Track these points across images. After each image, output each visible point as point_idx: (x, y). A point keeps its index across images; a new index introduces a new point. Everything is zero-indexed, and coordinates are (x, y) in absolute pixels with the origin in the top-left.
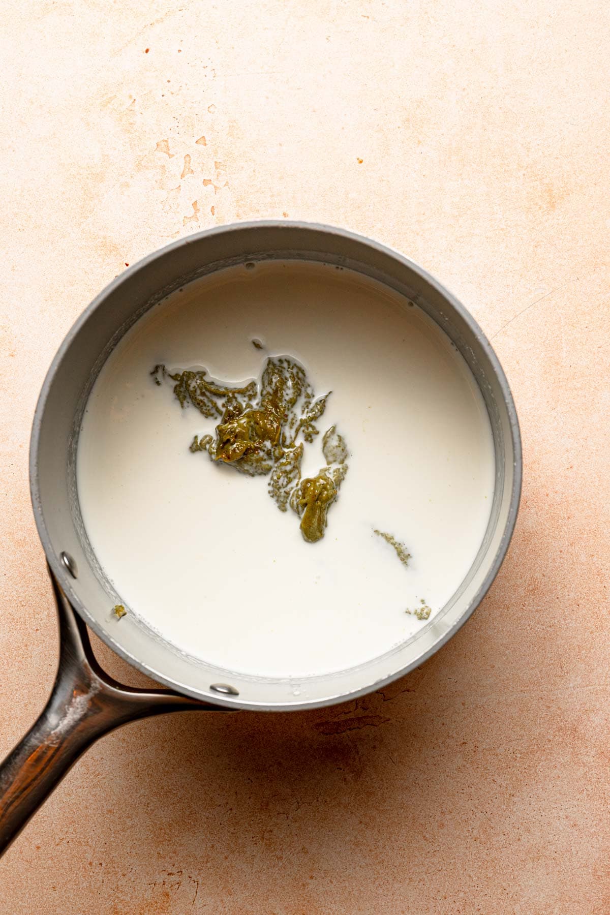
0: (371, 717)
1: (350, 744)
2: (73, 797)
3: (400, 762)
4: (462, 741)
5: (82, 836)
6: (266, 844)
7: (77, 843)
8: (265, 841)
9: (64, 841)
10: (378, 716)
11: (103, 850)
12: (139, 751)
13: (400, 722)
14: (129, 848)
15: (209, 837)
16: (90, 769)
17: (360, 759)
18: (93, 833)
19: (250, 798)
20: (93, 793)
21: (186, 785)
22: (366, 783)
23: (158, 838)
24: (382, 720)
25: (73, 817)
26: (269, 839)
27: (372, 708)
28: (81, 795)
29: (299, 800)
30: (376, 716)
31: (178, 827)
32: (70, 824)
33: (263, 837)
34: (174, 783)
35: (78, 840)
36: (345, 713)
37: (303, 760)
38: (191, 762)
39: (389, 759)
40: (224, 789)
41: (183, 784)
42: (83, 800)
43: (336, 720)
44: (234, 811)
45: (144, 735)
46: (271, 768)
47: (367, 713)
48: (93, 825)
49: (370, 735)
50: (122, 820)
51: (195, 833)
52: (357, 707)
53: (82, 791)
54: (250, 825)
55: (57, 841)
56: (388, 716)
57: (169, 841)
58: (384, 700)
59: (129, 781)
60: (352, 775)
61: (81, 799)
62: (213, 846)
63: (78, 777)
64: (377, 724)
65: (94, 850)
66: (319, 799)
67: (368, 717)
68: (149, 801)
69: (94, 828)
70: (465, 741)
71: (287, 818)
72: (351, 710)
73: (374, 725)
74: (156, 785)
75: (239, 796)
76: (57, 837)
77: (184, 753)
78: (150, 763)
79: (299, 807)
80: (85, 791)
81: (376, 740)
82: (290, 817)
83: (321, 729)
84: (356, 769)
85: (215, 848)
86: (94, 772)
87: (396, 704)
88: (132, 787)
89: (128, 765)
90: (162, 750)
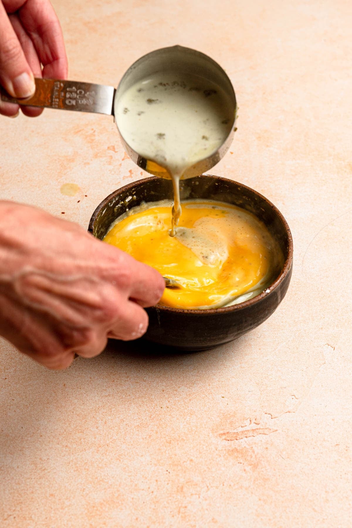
0: (262, 429)
1: (247, 446)
2: (23, 485)
3: (288, 458)
4: (336, 444)
5: (27, 513)
6: (182, 517)
7: (22, 518)
8: (181, 514)
9: (12, 517)
10: (268, 428)
11: (44, 523)
12: (78, 454)
13: (285, 432)
14: (66, 521)
15: (133, 511)
16: (38, 466)
17: (256, 456)
18: (36, 511)
19: (168, 484)
20: (39, 483)
21: (116, 476)
22: (262, 473)
23: (91, 513)
24: (271, 431)
25: (20, 500)
26: (184, 513)
27: (263, 423)
28: (28, 484)
29: (208, 485)
30: (266, 429)
31: (108, 506)
32: (18, 504)
33: (179, 512)
34: (106, 474)
35: (24, 516)
36: (242, 427)
37: (210, 458)
38: (120, 461)
39: (280, 456)
40: (146, 478)
41: (113, 475)
42: (30, 487)
43: (235, 431)
44: (155, 493)
45: (83, 443)
46: (185, 463)
47: (258, 427)
48: (37, 505)
49: (263, 440)
50: (62, 501)
51: (122, 509)
52: (250, 424)
53: (30, 481)
54: (168, 503)
55: (6, 517)
56: (275, 428)
57: (100, 515)
58: (272, 418)
59: (69, 474)
60: (250, 467)
61: (28, 487)
62: (137, 519)
63: (28, 471)
64: (267, 433)
65: (36, 523)
66: (225, 484)
67: (260, 429)
68: (85, 487)
69: (38, 507)
70: (338, 443)
71: (199, 497)
72: (247, 424)
73: (265, 434)
74: (91, 476)
75: (159, 483)
76: (6, 514)
77: (115, 454)
78: (86, 461)
79: (208, 489)
80: (32, 481)
81: (268, 444)
82: (201, 496)
83: (224, 437)
84: (253, 463)
85: (139, 519)
86: (41, 468)
87: (281, 420)
88: (71, 478)
89: (69, 463)
90: (97, 452)
